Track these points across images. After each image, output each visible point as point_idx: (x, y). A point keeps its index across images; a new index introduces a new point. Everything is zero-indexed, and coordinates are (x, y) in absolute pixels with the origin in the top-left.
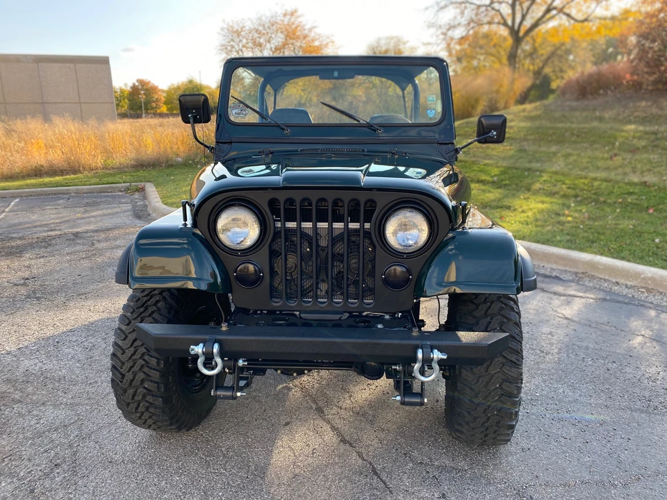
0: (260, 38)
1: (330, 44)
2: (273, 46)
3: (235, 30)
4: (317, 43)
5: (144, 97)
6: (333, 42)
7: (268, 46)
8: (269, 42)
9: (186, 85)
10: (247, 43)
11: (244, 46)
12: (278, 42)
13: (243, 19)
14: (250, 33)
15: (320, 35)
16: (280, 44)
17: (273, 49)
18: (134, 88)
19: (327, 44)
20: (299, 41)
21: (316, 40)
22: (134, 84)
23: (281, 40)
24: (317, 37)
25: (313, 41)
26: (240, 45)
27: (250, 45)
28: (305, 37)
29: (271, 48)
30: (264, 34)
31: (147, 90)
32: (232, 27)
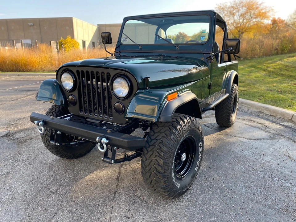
0: (233, 10)
1: (271, 11)
2: (240, 14)
3: (222, 8)
4: (263, 11)
5: (181, 39)
6: (273, 10)
7: (237, 13)
8: (238, 12)
9: (199, 34)
10: (227, 14)
11: (225, 15)
12: (243, 12)
13: (226, 2)
14: (229, 8)
15: (266, 7)
16: (244, 12)
17: (240, 15)
18: (177, 36)
19: (270, 11)
20: (254, 11)
21: (263, 9)
22: (177, 35)
23: (245, 11)
24: (264, 8)
25: (262, 10)
26: (224, 14)
27: (229, 14)
28: (257, 8)
29: (239, 15)
30: (236, 8)
31: (183, 36)
32: (220, 7)
